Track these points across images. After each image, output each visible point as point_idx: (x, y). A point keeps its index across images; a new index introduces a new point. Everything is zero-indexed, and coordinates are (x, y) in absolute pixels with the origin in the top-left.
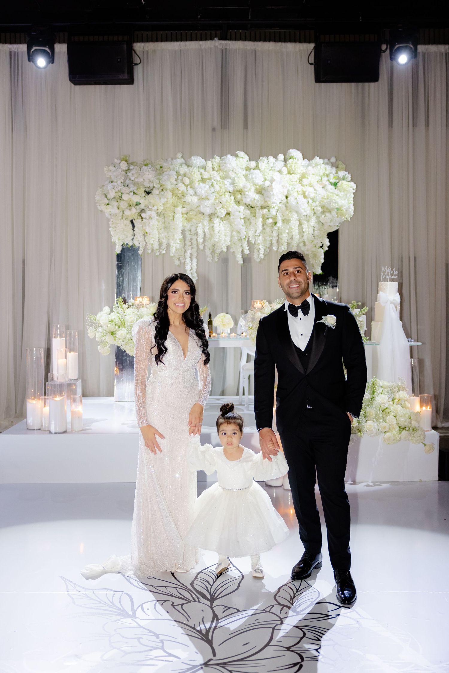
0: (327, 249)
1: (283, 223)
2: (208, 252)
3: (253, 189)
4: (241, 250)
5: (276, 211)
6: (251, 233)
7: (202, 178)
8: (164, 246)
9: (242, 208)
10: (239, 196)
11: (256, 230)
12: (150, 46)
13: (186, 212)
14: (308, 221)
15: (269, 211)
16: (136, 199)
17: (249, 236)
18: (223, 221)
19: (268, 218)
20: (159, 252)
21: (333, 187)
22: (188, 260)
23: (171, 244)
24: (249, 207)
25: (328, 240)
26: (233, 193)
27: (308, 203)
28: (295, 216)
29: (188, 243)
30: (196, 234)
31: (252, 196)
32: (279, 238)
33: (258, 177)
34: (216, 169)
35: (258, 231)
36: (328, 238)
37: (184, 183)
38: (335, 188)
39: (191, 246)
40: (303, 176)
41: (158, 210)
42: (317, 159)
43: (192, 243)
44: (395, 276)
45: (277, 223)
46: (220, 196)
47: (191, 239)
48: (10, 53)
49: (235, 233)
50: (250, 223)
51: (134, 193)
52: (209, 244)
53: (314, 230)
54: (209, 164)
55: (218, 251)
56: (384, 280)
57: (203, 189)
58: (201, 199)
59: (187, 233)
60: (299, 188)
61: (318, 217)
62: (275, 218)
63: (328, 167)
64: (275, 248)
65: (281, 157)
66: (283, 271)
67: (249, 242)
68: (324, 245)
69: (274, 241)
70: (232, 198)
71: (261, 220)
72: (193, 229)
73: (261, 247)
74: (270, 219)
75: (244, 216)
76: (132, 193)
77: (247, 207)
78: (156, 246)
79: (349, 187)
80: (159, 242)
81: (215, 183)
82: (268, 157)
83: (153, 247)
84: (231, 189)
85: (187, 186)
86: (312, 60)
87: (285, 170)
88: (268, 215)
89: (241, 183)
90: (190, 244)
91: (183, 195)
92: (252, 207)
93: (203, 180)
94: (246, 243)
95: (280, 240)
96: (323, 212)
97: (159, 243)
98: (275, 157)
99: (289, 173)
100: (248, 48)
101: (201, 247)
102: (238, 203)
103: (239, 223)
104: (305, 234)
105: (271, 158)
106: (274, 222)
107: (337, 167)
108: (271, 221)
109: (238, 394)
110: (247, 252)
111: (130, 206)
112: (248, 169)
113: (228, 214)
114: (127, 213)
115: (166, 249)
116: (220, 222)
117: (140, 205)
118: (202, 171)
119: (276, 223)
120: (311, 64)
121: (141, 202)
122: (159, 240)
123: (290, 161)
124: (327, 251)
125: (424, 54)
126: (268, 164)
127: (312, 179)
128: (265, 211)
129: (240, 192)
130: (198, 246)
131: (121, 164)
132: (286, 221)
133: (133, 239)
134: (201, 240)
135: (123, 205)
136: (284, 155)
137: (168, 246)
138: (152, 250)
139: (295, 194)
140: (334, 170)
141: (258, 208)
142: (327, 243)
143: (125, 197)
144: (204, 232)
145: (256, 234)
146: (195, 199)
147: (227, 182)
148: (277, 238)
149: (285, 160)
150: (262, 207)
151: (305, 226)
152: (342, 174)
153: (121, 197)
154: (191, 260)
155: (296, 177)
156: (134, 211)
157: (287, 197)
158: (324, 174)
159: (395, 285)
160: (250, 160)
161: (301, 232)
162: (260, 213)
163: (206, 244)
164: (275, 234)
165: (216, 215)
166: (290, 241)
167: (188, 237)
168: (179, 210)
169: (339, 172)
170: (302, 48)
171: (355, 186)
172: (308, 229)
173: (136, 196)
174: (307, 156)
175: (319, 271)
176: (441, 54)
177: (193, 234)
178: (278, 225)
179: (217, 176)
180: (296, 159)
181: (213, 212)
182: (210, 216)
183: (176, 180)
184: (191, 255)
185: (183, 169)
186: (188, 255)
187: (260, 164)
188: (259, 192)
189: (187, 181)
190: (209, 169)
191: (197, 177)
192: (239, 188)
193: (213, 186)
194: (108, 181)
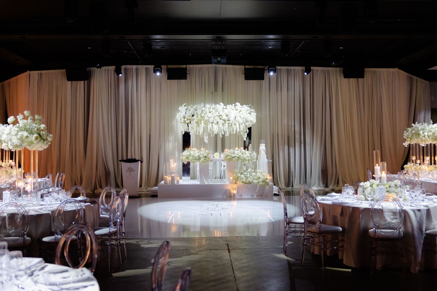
0: (248, 133)
2: (211, 134)
3: (225, 115)
4: (221, 133)
5: (232, 121)
6: (224, 128)
9: (222, 121)
10: (221, 117)
12: (191, 66)
13: (205, 122)
14: (242, 125)
16: (190, 118)
21: (249, 114)
22: (205, 136)
23: (200, 131)
26: (219, 116)
27: (242, 119)
28: (238, 123)
29: (205, 131)
30: (208, 128)
31: (224, 117)
33: (226, 111)
34: (214, 109)
35: (227, 128)
36: (248, 129)
40: (240, 111)
41: (195, 121)
42: (245, 105)
46: (215, 117)
48: (146, 68)
49: (220, 128)
50: (224, 125)
52: (211, 132)
53: (244, 127)
55: (214, 134)
56: (261, 143)
57: (210, 115)
58: (209, 118)
60: (239, 115)
61: (245, 123)
62: (232, 123)
63: (248, 108)
64: (232, 133)
65: (234, 105)
67: (224, 131)
69: (232, 131)
70: (219, 118)
71: (227, 124)
72: (207, 127)
73: (227, 132)
75: (222, 123)
78: (195, 132)
79: (254, 114)
81: (213, 113)
84: (218, 115)
85: (205, 114)
86: (244, 72)
87: (235, 109)
89: (221, 113)
91: (204, 117)
92: (225, 120)
93: (210, 112)
94: (223, 131)
96: (246, 122)
98: (232, 105)
99: (236, 110)
100: (223, 67)
101: (209, 132)
102: (220, 119)
103: (221, 126)
104: (241, 129)
105: (230, 105)
107: (251, 108)
108: (230, 124)
109: (221, 179)
110: (223, 134)
112: (223, 108)
113: (218, 122)
114: (186, 122)
116: (215, 125)
117: (191, 120)
118: (210, 109)
119: (232, 125)
120: (243, 74)
122: (196, 130)
123: (236, 106)
125: (280, 70)
127: (243, 112)
128: (229, 122)
129: (221, 116)
131: (185, 107)
132: (235, 124)
133: (188, 130)
134: (209, 130)
135: (186, 120)
136: (235, 104)
137: (199, 132)
139: (238, 117)
140: (250, 109)
142: (248, 131)
143: (186, 117)
144: (210, 128)
146: (207, 118)
147: (217, 113)
149: (235, 106)
150: (228, 120)
151: (241, 126)
152: (252, 110)
154: (206, 136)
155: (238, 111)
156: (189, 121)
157: (235, 117)
158: (247, 110)
159: (264, 144)
160: (224, 106)
161: (240, 128)
162: (227, 122)
164: (232, 128)
165: (214, 123)
166: (236, 130)
167: (205, 129)
168: (203, 121)
170: (241, 67)
171: (256, 114)
172: (242, 127)
174: (242, 104)
176: (285, 69)
179: (214, 111)
180: (238, 105)
182: (212, 123)
183: (202, 112)
184: (206, 134)
185: (204, 109)
186: (205, 134)
187: (227, 107)
188: (227, 116)
189: (205, 112)
190: (212, 108)
191: (208, 112)
192: (221, 115)
193: (213, 114)
194: (180, 112)
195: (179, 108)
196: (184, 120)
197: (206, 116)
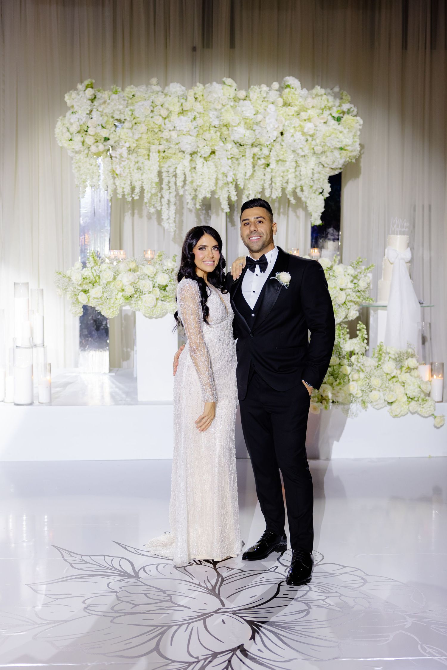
0: (328, 195)
1: (278, 164)
2: (188, 198)
3: (243, 124)
4: (227, 196)
5: (270, 150)
6: (239, 176)
7: (182, 109)
8: (137, 190)
9: (230, 146)
10: (225, 132)
11: (246, 173)
13: (163, 150)
14: (307, 163)
15: (261, 150)
16: (104, 133)
17: (237, 180)
18: (206, 161)
19: (259, 159)
20: (131, 197)
21: (336, 123)
22: (164, 208)
23: (146, 188)
24: (238, 145)
25: (330, 185)
26: (219, 128)
27: (306, 141)
28: (291, 156)
29: (164, 186)
30: (175, 176)
31: (241, 132)
32: (272, 182)
33: (248, 110)
34: (199, 99)
36: (329, 182)
37: (160, 115)
38: (339, 124)
39: (168, 191)
40: (302, 109)
41: (130, 147)
42: (318, 89)
43: (169, 187)
44: (406, 229)
45: (270, 165)
46: (204, 131)
47: (169, 182)
49: (220, 176)
50: (239, 164)
51: (102, 126)
52: (189, 189)
53: (313, 174)
54: (191, 93)
55: (200, 197)
56: (393, 233)
57: (183, 122)
58: (181, 135)
59: (164, 175)
60: (296, 122)
61: (318, 158)
62: (267, 158)
63: (331, 99)
64: (267, 194)
65: (275, 85)
66: (243, 220)
67: (237, 186)
68: (324, 191)
69: (267, 186)
70: (218, 134)
71: (251, 160)
72: (171, 170)
73: (250, 192)
74: (262, 160)
75: (232, 156)
76: (100, 126)
77: (234, 145)
78: (127, 190)
79: (355, 122)
80: (131, 185)
81: (198, 115)
82: (260, 85)
83: (123, 192)
84: (216, 123)
85: (164, 119)
87: (280, 101)
88: (259, 155)
89: (228, 117)
90: (167, 187)
91: (160, 130)
92: (241, 145)
93: (183, 112)
94: (233, 187)
95: (273, 184)
96: (324, 152)
97: (131, 187)
98: (269, 85)
99: (285, 105)
101: (181, 192)
102: (224, 140)
103: (226, 165)
104: (303, 178)
105: (264, 88)
106: (267, 163)
107: (341, 99)
108: (263, 161)
110: (234, 198)
111: (97, 142)
112: (236, 99)
113: (213, 153)
114: (93, 149)
115: (139, 194)
116: (204, 163)
117: (109, 141)
118: (183, 101)
121: (109, 138)
122: (131, 183)
123: (287, 90)
124: (327, 198)
126: (260, 93)
127: (312, 113)
128: (256, 150)
129: (227, 126)
130: (177, 190)
131: (87, 91)
132: (280, 162)
134: (180, 183)
135: (89, 140)
136: (280, 84)
137: (142, 190)
138: (124, 195)
139: (292, 130)
140: (337, 102)
141: (248, 146)
142: (328, 188)
143: (91, 131)
144: (185, 174)
145: (246, 178)
146: (174, 135)
147: (212, 115)
148: (270, 182)
149: (282, 89)
150: (253, 146)
151: (303, 168)
152: (346, 106)
153: (87, 131)
154: (169, 207)
155: (293, 110)
156: (102, 148)
157: (282, 134)
158: (325, 107)
159: (406, 239)
160: (239, 88)
161: (298, 177)
162: (250, 152)
163: (187, 187)
164: (268, 177)
165: (199, 155)
166: (285, 185)
167: (165, 179)
168: (155, 147)
169: (343, 105)
171: (361, 122)
173: (104, 129)
174: (307, 85)
175: (318, 222)
177: (171, 176)
178: (271, 166)
179: (199, 108)
180: (293, 88)
181: (196, 150)
182: (191, 155)
183: (152, 111)
184: (169, 201)
185: (160, 99)
186: (165, 201)
187: (252, 94)
188: (250, 128)
189: (164, 113)
190: (191, 99)
191: (176, 109)
192: (225, 122)
193: (194, 119)
194: (70, 112)
195: (67, 97)
196: (83, 142)
197: (169, 126)
